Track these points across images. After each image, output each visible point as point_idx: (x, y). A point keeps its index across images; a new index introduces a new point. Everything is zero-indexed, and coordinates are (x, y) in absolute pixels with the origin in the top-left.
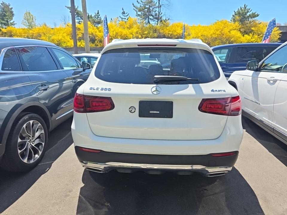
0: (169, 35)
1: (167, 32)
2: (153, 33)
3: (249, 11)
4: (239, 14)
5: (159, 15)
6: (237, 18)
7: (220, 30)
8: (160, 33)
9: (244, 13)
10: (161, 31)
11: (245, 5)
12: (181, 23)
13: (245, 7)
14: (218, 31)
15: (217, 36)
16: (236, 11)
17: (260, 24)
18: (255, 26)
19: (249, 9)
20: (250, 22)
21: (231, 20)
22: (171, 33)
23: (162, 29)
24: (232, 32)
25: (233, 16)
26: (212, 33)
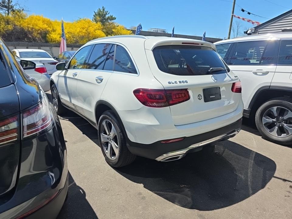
0: (30, 29)
1: (26, 25)
2: (6, 25)
3: (107, 13)
4: (99, 15)
5: (9, 3)
6: (98, 18)
7: (86, 29)
8: (15, 25)
9: (104, 15)
10: (17, 23)
11: (103, 7)
12: (41, 16)
13: (103, 9)
14: (84, 30)
15: (84, 34)
16: (96, 11)
17: (118, 26)
18: (114, 28)
19: (107, 12)
20: (110, 24)
21: (93, 20)
22: (31, 26)
23: (18, 21)
24: (96, 31)
25: (94, 16)
26: (78, 31)
